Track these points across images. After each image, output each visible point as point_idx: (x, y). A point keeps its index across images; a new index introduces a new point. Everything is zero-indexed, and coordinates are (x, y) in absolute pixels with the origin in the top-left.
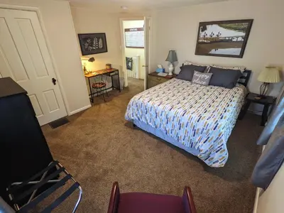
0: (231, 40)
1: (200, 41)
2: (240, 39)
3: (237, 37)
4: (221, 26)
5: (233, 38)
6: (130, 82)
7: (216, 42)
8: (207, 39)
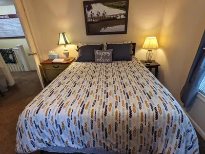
0: (116, 18)
1: (89, 20)
2: (122, 17)
3: (120, 15)
4: (105, 5)
5: (117, 16)
6: (17, 77)
7: (104, 20)
8: (94, 18)
